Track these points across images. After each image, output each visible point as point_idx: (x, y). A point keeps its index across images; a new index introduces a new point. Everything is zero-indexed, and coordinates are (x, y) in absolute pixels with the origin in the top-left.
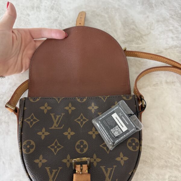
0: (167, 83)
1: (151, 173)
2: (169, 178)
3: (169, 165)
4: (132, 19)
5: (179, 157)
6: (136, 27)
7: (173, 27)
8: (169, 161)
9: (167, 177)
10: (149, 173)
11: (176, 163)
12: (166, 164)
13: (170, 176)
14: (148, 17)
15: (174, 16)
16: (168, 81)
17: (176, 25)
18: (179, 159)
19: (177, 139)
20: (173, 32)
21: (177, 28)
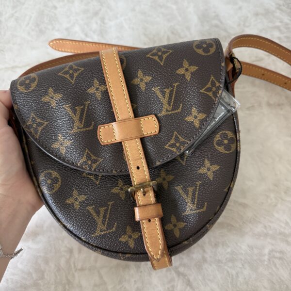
0: (269, 105)
1: (239, 244)
2: (269, 254)
3: (270, 232)
4: (215, 12)
5: (288, 221)
6: (221, 22)
7: (281, 22)
8: (270, 227)
9: (266, 251)
10: (236, 244)
11: (282, 230)
12: (265, 231)
13: (272, 251)
14: (240, 8)
15: (282, 7)
16: (272, 102)
17: (286, 19)
18: (287, 223)
19: (285, 193)
20: (280, 31)
21: (287, 24)
